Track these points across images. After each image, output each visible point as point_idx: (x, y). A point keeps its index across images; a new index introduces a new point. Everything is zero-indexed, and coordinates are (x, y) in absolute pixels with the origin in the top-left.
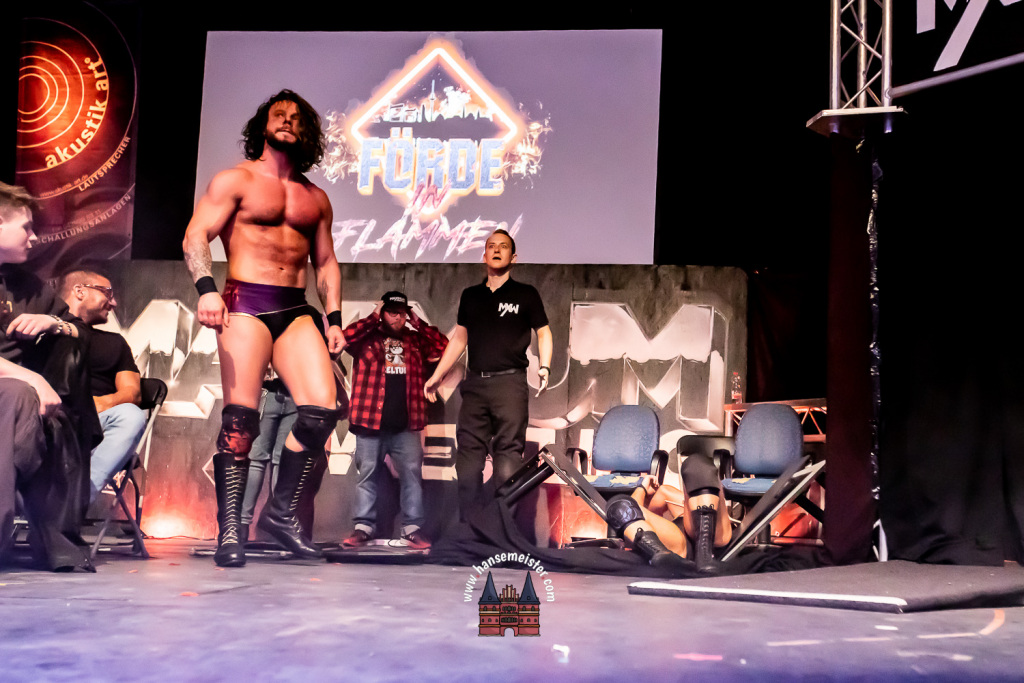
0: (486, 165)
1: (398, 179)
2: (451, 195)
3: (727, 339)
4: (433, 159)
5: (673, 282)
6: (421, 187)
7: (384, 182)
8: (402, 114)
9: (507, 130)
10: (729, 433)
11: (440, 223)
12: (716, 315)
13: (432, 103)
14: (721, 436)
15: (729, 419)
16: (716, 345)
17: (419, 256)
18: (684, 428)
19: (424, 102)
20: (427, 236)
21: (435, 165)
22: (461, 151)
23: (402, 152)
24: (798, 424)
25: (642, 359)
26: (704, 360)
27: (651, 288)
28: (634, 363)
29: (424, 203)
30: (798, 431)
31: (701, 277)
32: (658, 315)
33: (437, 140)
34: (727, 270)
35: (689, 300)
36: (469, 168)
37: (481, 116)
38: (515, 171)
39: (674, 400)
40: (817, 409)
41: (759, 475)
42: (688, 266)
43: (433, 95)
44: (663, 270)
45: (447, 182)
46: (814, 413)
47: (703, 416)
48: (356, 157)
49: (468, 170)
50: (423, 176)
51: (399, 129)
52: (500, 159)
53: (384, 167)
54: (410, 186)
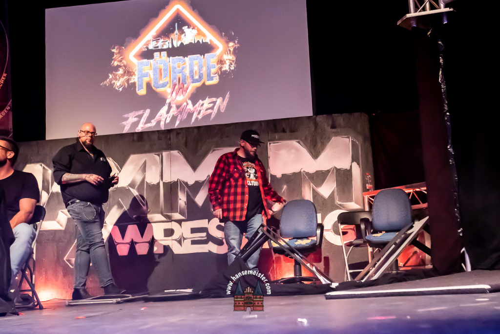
0: (209, 68)
1: (161, 82)
2: (192, 87)
3: (360, 155)
4: (181, 68)
5: (326, 125)
6: (175, 85)
7: (152, 85)
8: (160, 44)
9: (218, 48)
10: (367, 209)
11: (187, 104)
12: (352, 141)
13: (176, 37)
14: (363, 211)
15: (366, 200)
16: (355, 159)
17: (177, 124)
18: (341, 209)
19: (172, 36)
20: (181, 112)
21: (181, 72)
22: (195, 62)
23: (162, 66)
24: (407, 199)
25: (312, 170)
26: (348, 168)
27: (313, 129)
28: (307, 174)
29: (177, 94)
30: (408, 203)
31: (342, 120)
32: (319, 145)
33: (181, 57)
34: (357, 115)
35: (336, 134)
36: (200, 70)
37: (204, 41)
38: (224, 69)
39: (333, 193)
40: (418, 190)
41: (387, 231)
42: (333, 115)
43: (176, 31)
44: (320, 118)
45: (189, 80)
46: (416, 192)
47: (351, 201)
48: (134, 73)
49: (199, 72)
50: (175, 78)
51: (159, 53)
52: (215, 64)
53: (152, 76)
54: (168, 85)
